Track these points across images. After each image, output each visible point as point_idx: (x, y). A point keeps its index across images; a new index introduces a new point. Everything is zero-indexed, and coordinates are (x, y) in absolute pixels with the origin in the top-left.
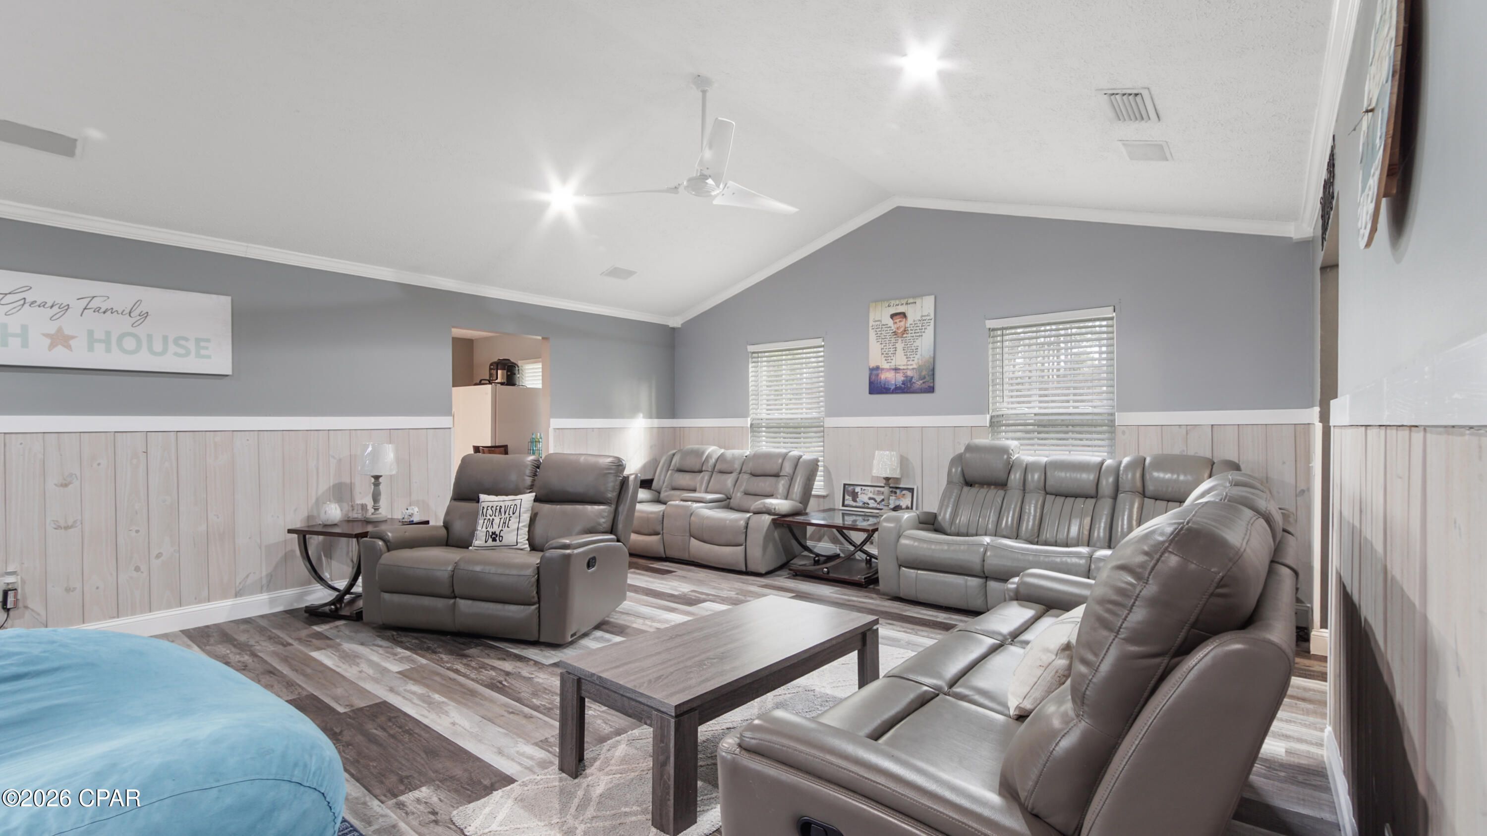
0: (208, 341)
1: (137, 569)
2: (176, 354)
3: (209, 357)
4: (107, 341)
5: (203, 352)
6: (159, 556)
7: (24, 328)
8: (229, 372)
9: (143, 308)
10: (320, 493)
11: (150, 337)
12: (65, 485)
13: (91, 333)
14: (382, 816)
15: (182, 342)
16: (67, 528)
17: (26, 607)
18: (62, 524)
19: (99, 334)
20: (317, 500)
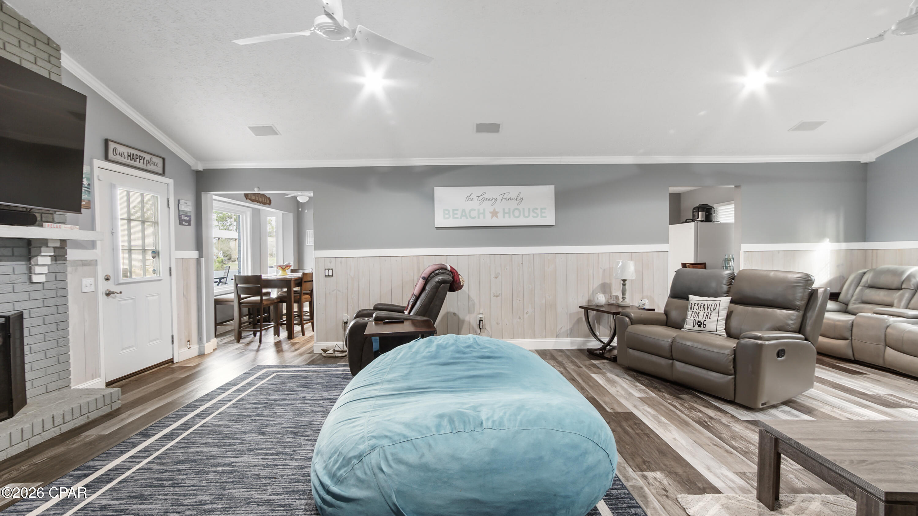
0: (545, 209)
1: (520, 318)
2: (533, 217)
3: (545, 217)
4: (509, 213)
5: (543, 215)
6: (527, 313)
7: (484, 210)
8: (554, 224)
9: (521, 196)
10: (594, 287)
11: (523, 209)
12: (496, 278)
13: (504, 210)
14: (635, 479)
15: (535, 211)
16: (497, 296)
17: (485, 328)
18: (496, 295)
19: (507, 211)
20: (593, 291)
